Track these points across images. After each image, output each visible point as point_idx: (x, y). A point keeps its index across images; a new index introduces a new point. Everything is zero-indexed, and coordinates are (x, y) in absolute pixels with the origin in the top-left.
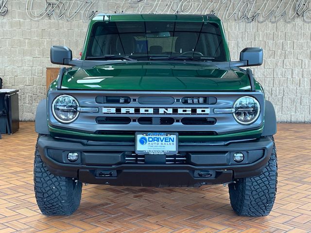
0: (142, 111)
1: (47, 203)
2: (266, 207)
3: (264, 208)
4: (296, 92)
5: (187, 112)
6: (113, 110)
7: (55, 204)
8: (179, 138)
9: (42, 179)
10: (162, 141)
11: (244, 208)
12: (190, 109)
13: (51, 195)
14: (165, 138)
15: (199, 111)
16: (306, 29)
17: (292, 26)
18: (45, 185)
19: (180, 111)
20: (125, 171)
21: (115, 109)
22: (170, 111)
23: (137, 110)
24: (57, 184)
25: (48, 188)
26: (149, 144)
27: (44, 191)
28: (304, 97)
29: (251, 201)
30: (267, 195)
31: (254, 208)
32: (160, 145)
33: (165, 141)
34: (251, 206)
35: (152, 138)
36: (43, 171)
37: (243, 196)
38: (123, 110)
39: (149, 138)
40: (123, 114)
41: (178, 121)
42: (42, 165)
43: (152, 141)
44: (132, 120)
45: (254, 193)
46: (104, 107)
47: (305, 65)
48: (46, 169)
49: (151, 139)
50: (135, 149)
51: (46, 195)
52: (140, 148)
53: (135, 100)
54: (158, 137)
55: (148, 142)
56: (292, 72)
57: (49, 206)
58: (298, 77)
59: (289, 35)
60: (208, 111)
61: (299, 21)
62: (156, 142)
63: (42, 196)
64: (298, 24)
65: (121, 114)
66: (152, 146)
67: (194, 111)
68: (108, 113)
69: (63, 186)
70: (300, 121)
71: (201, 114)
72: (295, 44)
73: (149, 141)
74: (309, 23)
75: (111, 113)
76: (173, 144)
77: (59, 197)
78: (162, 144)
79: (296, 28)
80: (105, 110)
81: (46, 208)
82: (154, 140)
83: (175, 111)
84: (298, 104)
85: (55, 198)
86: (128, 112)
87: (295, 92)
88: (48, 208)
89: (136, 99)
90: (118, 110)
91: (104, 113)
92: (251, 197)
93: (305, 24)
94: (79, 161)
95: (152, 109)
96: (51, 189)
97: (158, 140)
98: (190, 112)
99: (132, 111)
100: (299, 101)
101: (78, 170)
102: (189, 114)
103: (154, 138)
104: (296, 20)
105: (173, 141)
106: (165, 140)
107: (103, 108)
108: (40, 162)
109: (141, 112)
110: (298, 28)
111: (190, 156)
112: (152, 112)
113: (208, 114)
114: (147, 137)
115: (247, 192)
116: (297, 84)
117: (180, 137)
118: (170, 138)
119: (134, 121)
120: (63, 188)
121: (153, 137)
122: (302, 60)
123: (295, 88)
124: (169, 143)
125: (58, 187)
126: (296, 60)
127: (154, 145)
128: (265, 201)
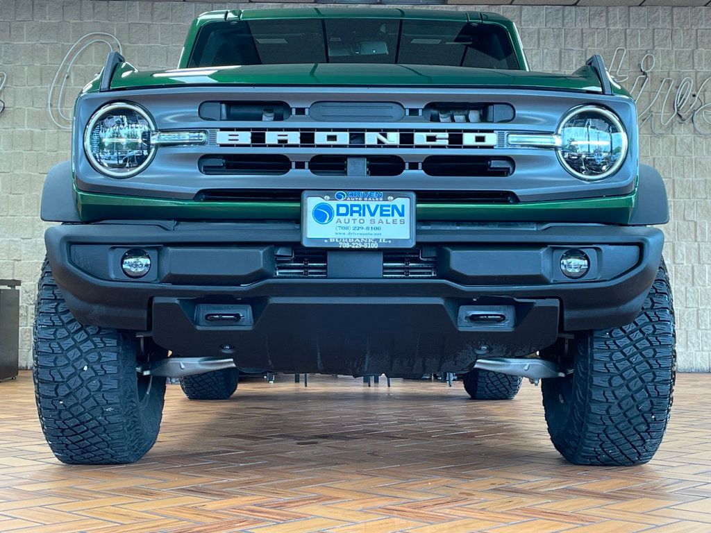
0: (320, 138)
1: (65, 415)
2: (648, 425)
3: (644, 427)
4: (686, 298)
5: (438, 143)
6: (245, 138)
7: (88, 417)
8: (417, 209)
9: (54, 345)
10: (372, 214)
11: (591, 428)
12: (446, 135)
13: (78, 389)
14: (382, 206)
15: (469, 139)
16: (702, 151)
17: (668, 144)
18: (62, 361)
19: (420, 138)
20: (274, 300)
21: (249, 134)
22: (394, 138)
23: (307, 138)
24: (93, 357)
25: (71, 370)
26: (339, 221)
27: (58, 378)
28: (704, 310)
29: (610, 407)
30: (651, 387)
31: (616, 427)
32: (367, 224)
33: (382, 215)
34: (608, 422)
35: (346, 206)
36: (58, 323)
37: (587, 394)
38: (271, 138)
39: (338, 206)
40: (270, 146)
41: (414, 166)
42: (56, 308)
43: (346, 214)
44: (293, 165)
45: (617, 381)
46: (222, 129)
47: (703, 234)
48: (65, 318)
49: (343, 210)
50: (301, 238)
51: (63, 391)
52: (315, 232)
53: (301, 111)
54: (361, 203)
55: (336, 218)
56: (674, 250)
57: (71, 423)
58: (689, 261)
59: (663, 164)
60: (491, 139)
61: (683, 133)
62: (356, 215)
63: (53, 394)
64: (682, 140)
65: (265, 146)
66: (347, 228)
67: (456, 139)
68: (232, 145)
69: (108, 363)
70: (699, 367)
71: (475, 147)
72: (676, 185)
73: (338, 214)
74: (706, 137)
75: (238, 146)
76: (402, 222)
77: (99, 397)
78: (373, 221)
79: (678, 149)
80: (223, 137)
81: (63, 430)
82: (353, 212)
83: (407, 138)
84: (692, 328)
85: (87, 399)
86: (283, 143)
87: (683, 300)
88: (67, 432)
89: (304, 109)
90: (258, 138)
91: (222, 145)
92: (609, 394)
93: (698, 139)
94: (153, 276)
95: (347, 134)
96: (78, 372)
97: (361, 212)
98: (446, 142)
99: (294, 138)
100: (694, 320)
101: (151, 299)
102: (443, 147)
103: (352, 206)
104: (676, 129)
105: (402, 215)
106: (382, 211)
107: (219, 133)
108: (52, 301)
109: (317, 142)
110: (681, 148)
111: (449, 253)
112: (347, 142)
113: (492, 147)
114: (333, 204)
115: (597, 380)
116: (687, 280)
117: (419, 205)
118: (394, 207)
119: (300, 165)
120: (111, 369)
121: (349, 203)
122: (696, 223)
123: (683, 289)
124: (390, 219)
125: (98, 367)
126: (681, 222)
127: (351, 224)
128: (645, 406)
